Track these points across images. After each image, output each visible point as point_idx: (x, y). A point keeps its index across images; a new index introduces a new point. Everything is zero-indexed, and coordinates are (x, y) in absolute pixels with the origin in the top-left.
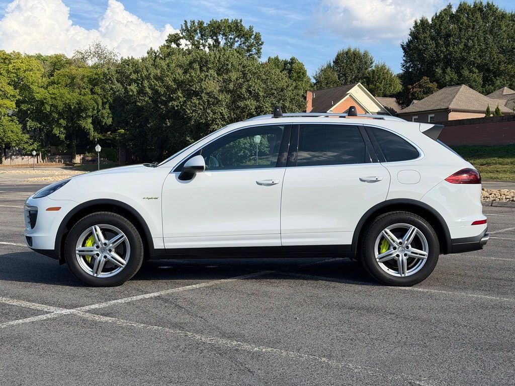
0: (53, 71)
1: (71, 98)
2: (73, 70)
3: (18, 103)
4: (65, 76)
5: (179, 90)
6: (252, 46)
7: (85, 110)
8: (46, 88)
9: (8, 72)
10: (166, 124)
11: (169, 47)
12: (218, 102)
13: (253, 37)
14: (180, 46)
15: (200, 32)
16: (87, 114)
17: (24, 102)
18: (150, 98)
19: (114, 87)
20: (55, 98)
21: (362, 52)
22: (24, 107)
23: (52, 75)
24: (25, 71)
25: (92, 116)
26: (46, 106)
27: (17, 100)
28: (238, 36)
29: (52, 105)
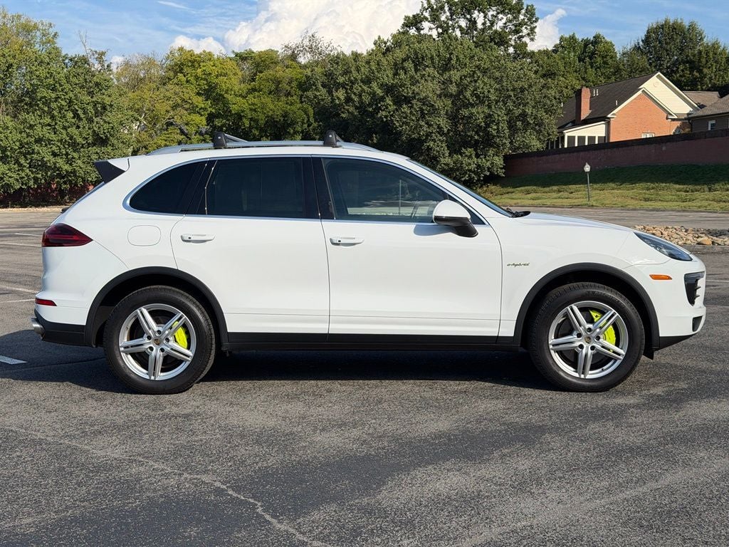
0: (255, 75)
1: (275, 109)
2: (279, 72)
3: (210, 118)
4: (267, 80)
5: (388, 96)
6: (521, 25)
7: (293, 123)
8: (244, 97)
9: (197, 78)
10: (372, 140)
11: (406, 33)
12: (434, 111)
13: (523, 11)
14: (422, 32)
15: (450, 9)
16: (296, 129)
17: (217, 116)
18: (357, 108)
19: (318, 94)
20: (255, 110)
21: (686, 24)
22: (218, 122)
23: (253, 80)
24: (217, 76)
25: (302, 132)
26: (244, 120)
27: (208, 114)
28: (502, 12)
29: (251, 119)
